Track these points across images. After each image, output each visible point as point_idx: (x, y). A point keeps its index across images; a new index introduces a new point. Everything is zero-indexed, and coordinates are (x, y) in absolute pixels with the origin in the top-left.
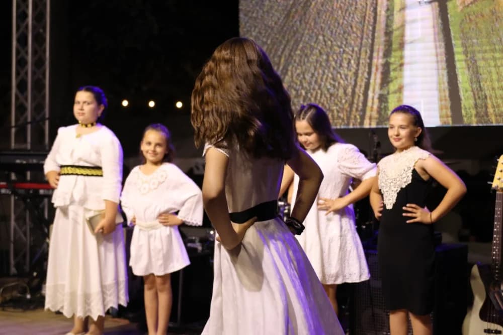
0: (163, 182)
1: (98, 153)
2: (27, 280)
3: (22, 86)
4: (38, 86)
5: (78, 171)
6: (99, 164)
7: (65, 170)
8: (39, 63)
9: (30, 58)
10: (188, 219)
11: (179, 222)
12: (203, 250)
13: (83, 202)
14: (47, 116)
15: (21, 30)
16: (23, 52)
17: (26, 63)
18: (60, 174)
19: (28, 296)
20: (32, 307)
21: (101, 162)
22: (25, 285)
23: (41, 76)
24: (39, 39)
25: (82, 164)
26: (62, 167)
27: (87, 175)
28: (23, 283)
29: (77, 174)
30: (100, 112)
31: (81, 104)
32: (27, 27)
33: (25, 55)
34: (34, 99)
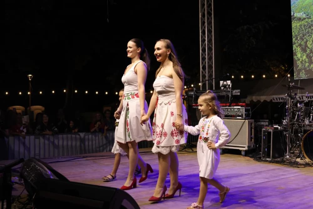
3: (204, 68)
4: (210, 67)
8: (210, 58)
9: (207, 57)
12: (280, 129)
14: (214, 78)
15: (203, 46)
16: (204, 54)
17: (205, 58)
23: (211, 63)
24: (210, 49)
32: (205, 45)
33: (205, 56)
34: (209, 72)
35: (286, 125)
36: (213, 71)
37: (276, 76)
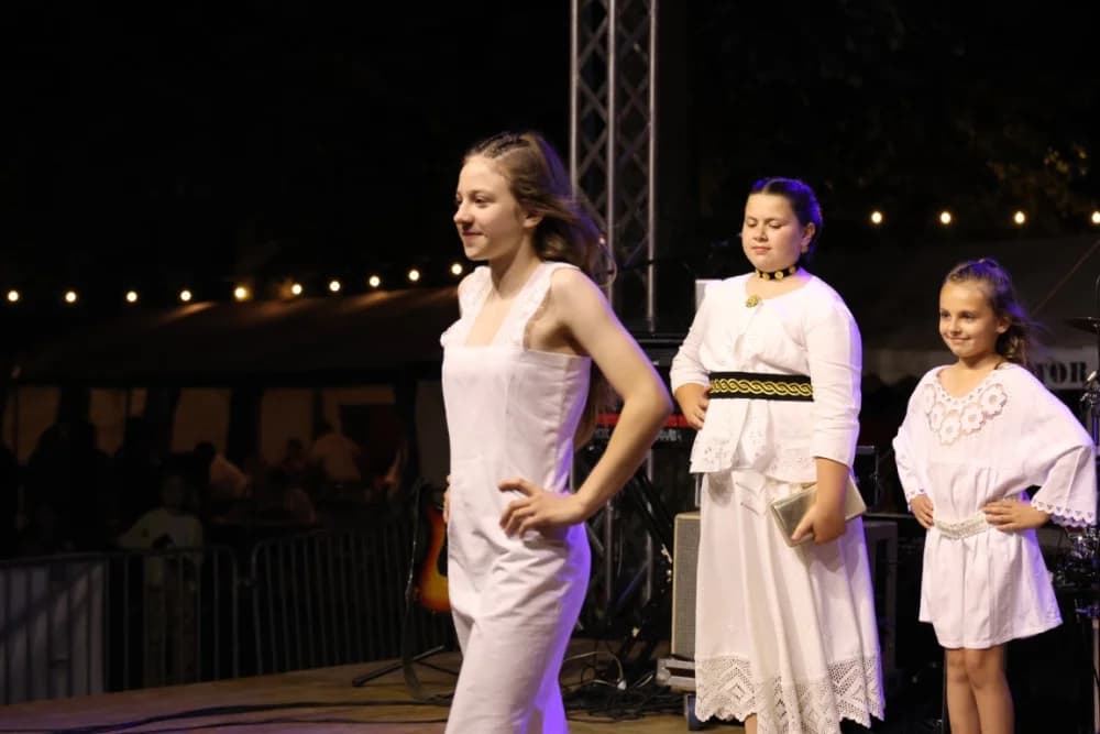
0: (997, 413)
1: (800, 343)
2: (617, 646)
3: (592, 182)
4: (631, 177)
5: (752, 387)
6: (802, 370)
7: (722, 386)
8: (631, 125)
9: (610, 115)
10: (1059, 509)
11: (1040, 520)
13: (766, 463)
14: (651, 255)
15: (589, 48)
16: (594, 99)
17: (601, 125)
18: (710, 395)
19: (622, 686)
20: (631, 711)
21: (807, 364)
22: (613, 657)
23: (635, 157)
24: (632, 68)
25: (761, 369)
26: (714, 376)
27: (776, 397)
28: (607, 653)
29: (751, 396)
30: (805, 242)
31: (761, 224)
32: (604, 40)
33: (601, 109)
34: (621, 210)
35: (1087, 562)
36: (646, 201)
37: (1020, 218)
